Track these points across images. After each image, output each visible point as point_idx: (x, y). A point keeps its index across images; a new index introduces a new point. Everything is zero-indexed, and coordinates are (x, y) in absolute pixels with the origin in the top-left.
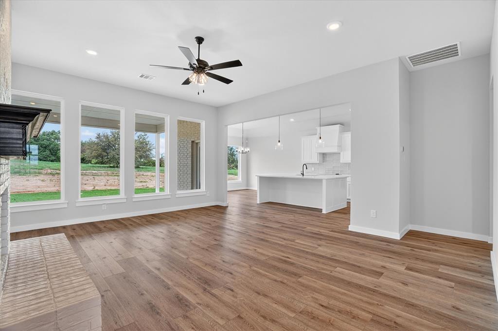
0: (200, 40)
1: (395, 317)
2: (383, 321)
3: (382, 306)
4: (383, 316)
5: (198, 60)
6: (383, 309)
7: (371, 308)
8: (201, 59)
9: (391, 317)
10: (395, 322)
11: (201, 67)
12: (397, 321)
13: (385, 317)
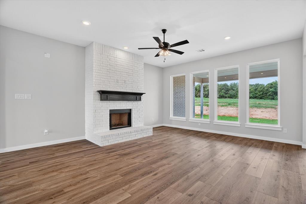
0: (164, 31)
1: (54, 201)
2: (59, 194)
3: (68, 200)
4: (61, 196)
5: (164, 43)
6: (65, 199)
7: (71, 194)
8: (165, 42)
9: (56, 199)
10: (52, 198)
11: (165, 46)
12: (52, 200)
13: (59, 197)
